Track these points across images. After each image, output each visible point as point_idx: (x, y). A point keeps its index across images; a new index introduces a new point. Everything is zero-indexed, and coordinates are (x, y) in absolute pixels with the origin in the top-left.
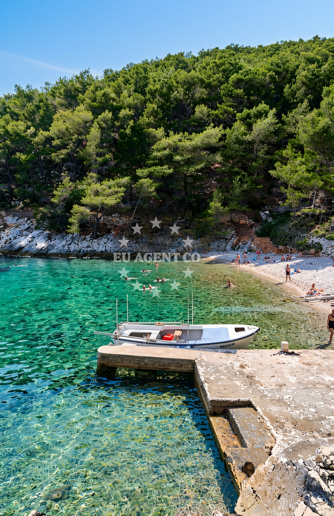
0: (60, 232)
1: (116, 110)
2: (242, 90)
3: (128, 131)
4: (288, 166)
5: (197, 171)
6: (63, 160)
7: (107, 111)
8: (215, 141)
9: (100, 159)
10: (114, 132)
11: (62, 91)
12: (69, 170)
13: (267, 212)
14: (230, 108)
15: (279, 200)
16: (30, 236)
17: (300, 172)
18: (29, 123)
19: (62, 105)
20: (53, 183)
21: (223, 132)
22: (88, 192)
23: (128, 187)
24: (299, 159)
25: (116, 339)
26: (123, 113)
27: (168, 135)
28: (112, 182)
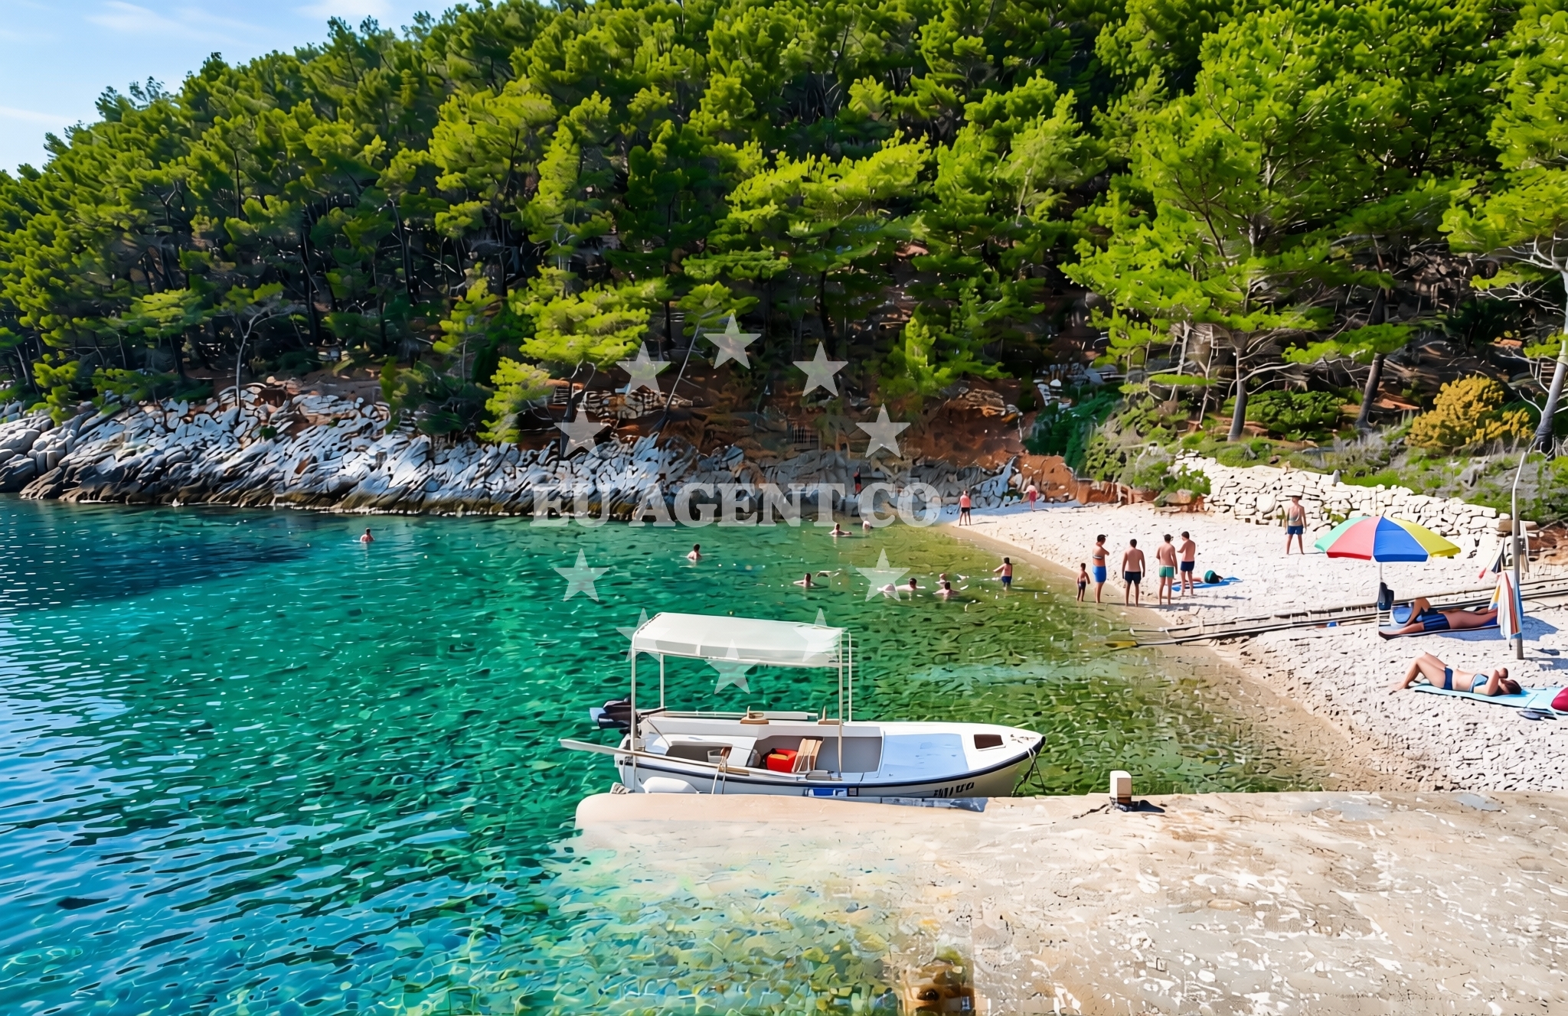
0: (461, 440)
1: (620, 93)
2: (981, 40)
3: (658, 149)
4: (1112, 252)
5: (856, 263)
6: (468, 230)
7: (596, 96)
8: (907, 181)
9: (575, 230)
10: (617, 152)
11: (464, 37)
12: (486, 257)
13: (1056, 383)
14: (947, 88)
15: (1088, 348)
16: (373, 450)
17: (1146, 270)
18: (371, 128)
19: (466, 77)
20: (441, 297)
21: (927, 155)
22: (544, 322)
23: (660, 308)
24: (1143, 230)
25: (629, 764)
26: (642, 99)
27: (772, 165)
28: (611, 295)
